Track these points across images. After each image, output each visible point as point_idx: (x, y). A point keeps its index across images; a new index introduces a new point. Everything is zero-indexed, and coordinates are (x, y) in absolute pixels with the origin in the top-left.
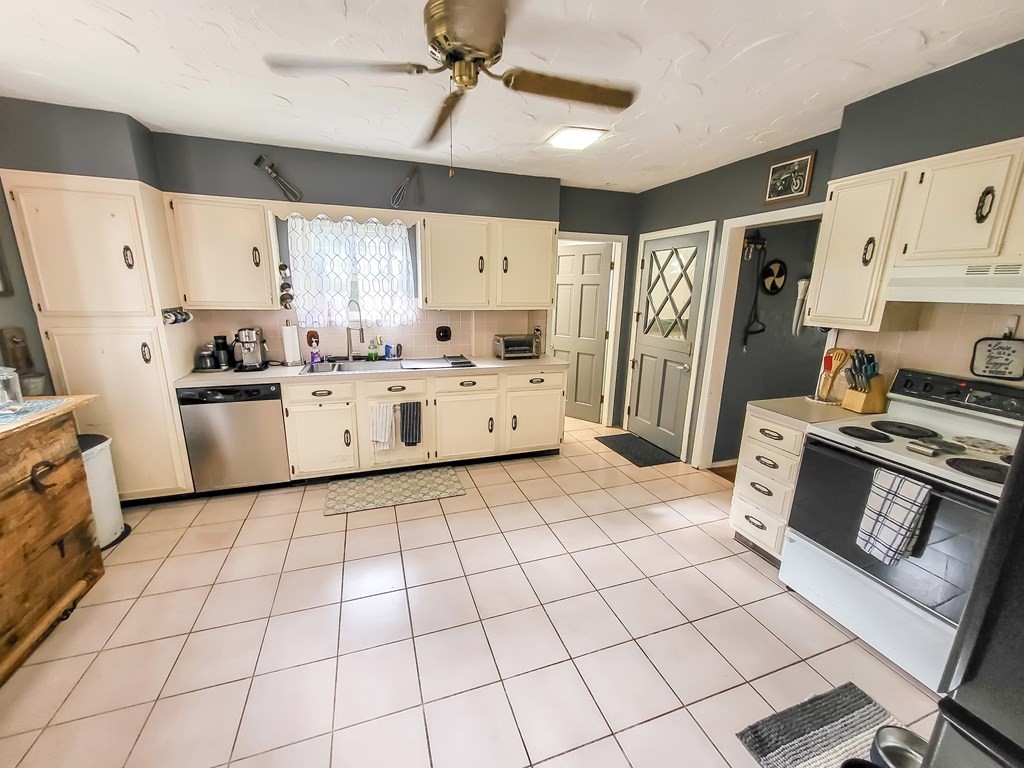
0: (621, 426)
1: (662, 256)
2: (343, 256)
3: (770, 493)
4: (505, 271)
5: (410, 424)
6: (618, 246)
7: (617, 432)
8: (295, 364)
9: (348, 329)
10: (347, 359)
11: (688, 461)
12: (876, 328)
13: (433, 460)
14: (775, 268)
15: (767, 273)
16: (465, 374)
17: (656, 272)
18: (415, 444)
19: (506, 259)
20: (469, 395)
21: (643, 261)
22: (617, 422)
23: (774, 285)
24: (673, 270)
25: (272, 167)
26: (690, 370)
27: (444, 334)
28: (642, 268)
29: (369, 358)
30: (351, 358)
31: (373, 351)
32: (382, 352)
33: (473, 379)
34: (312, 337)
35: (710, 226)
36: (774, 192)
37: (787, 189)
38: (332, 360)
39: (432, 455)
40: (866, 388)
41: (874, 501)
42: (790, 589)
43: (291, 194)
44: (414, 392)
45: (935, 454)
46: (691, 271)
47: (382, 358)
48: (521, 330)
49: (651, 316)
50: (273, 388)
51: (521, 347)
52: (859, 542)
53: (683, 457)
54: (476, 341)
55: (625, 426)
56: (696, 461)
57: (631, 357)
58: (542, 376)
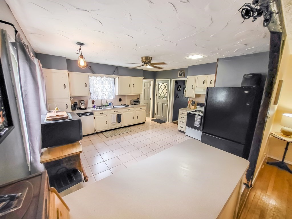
0: (154, 118)
1: (161, 84)
2: (101, 84)
3: (183, 122)
4: (134, 87)
5: (119, 118)
6: (152, 82)
8: (92, 108)
9: (102, 100)
10: (101, 106)
11: (168, 122)
12: (194, 97)
13: (122, 126)
14: (180, 87)
15: (178, 87)
16: (127, 108)
17: (160, 87)
18: (120, 123)
19: (134, 85)
20: (129, 112)
21: (157, 85)
22: (153, 117)
23: (179, 89)
24: (163, 87)
25: (90, 67)
26: (167, 105)
27: (120, 100)
29: (106, 106)
30: (102, 106)
31: (107, 104)
32: (108, 104)
33: (130, 109)
34: (93, 102)
35: (169, 79)
36: (179, 75)
37: (181, 75)
38: (98, 106)
39: (122, 125)
40: (194, 106)
41: (196, 119)
42: (187, 136)
43: (93, 72)
44: (120, 112)
45: (201, 113)
46: (166, 87)
47: (108, 106)
48: (135, 99)
49: (159, 95)
50: (92, 113)
51: (136, 102)
52: (195, 125)
53: (167, 121)
54: (127, 101)
55: (155, 117)
56: (170, 122)
57: (155, 103)
58: (142, 108)
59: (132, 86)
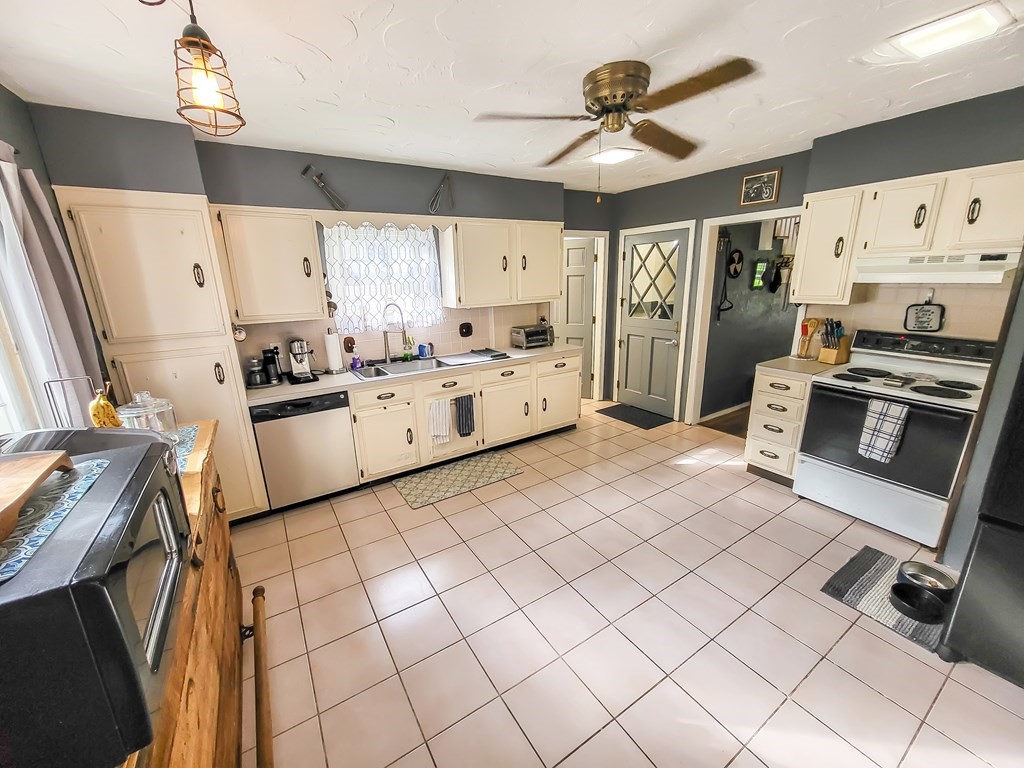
0: (612, 400)
1: (643, 249)
2: (377, 261)
3: (781, 431)
4: (524, 268)
5: (464, 414)
6: (601, 241)
7: (608, 404)
8: (340, 372)
9: (385, 333)
10: (384, 361)
11: (681, 419)
12: (846, 302)
13: (481, 447)
14: (736, 256)
15: (731, 261)
16: (504, 366)
17: (637, 263)
18: (470, 434)
19: (524, 257)
20: (510, 384)
21: (624, 253)
22: (607, 396)
23: (735, 269)
24: (654, 262)
25: (320, 176)
26: (678, 345)
27: (466, 330)
28: (624, 259)
29: (404, 359)
30: (388, 361)
31: (408, 352)
32: (415, 351)
33: (511, 369)
34: (349, 345)
35: (691, 224)
36: (748, 197)
37: (759, 196)
38: (371, 363)
39: (480, 442)
40: (835, 346)
41: (870, 421)
42: (802, 498)
43: (338, 204)
44: (466, 385)
45: (902, 386)
46: (673, 262)
47: (416, 358)
48: (531, 320)
49: (635, 300)
50: (342, 396)
51: (538, 336)
52: (860, 451)
53: (676, 418)
54: (494, 334)
55: (615, 398)
56: (688, 419)
57: (618, 338)
58: (563, 361)
59: (515, 263)
